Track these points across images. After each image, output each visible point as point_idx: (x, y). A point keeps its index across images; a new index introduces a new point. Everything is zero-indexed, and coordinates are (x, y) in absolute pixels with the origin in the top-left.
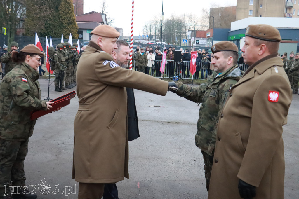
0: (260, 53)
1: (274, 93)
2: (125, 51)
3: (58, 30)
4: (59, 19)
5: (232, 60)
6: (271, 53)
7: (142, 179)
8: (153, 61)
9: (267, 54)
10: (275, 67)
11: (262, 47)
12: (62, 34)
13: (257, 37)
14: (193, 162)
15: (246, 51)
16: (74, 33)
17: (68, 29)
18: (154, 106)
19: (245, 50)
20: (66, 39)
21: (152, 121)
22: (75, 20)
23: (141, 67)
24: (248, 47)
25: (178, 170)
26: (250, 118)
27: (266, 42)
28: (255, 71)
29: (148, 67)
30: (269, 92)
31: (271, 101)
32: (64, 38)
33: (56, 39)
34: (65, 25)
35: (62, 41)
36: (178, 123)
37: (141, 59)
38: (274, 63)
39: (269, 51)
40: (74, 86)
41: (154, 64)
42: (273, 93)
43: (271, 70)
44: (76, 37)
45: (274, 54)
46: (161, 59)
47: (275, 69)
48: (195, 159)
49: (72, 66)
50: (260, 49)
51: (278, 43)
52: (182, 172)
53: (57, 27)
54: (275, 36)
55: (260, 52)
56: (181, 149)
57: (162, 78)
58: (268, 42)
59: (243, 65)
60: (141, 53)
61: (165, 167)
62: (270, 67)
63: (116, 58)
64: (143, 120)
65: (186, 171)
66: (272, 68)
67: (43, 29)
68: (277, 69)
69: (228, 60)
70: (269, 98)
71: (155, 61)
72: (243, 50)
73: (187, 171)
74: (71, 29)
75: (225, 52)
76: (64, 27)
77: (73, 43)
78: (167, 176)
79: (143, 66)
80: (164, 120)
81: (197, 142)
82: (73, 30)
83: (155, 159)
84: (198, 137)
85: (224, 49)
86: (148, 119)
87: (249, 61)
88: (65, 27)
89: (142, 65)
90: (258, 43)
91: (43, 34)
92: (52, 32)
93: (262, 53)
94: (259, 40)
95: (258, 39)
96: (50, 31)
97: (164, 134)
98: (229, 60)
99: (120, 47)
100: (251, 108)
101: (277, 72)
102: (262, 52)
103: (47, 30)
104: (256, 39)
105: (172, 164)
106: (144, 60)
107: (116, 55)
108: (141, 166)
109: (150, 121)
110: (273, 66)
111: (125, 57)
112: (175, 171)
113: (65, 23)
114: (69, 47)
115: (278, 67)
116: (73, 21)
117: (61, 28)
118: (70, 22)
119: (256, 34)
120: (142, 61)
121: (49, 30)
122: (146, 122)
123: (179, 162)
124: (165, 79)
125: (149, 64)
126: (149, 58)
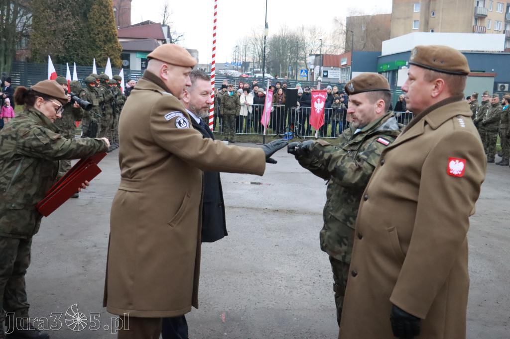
0: (434, 93)
1: (457, 161)
2: (204, 89)
3: (88, 53)
4: (90, 33)
5: (383, 105)
6: (452, 94)
7: (230, 308)
8: (250, 105)
9: (445, 96)
10: (459, 117)
11: (438, 84)
12: (94, 59)
13: (429, 67)
14: (316, 278)
15: (410, 89)
16: (115, 58)
17: (105, 51)
18: (252, 183)
19: (408, 88)
20: (101, 67)
21: (247, 208)
22: (116, 35)
23: (229, 116)
24: (414, 83)
25: (292, 292)
26: (415, 203)
27: (445, 75)
28: (426, 123)
30: (450, 159)
31: (452, 175)
32: (97, 66)
33: (84, 66)
34: (99, 43)
35: (95, 71)
36: (291, 212)
37: (229, 103)
38: (458, 110)
39: (450, 91)
40: (113, 148)
41: (251, 110)
42: (455, 161)
43: (453, 122)
44: (117, 64)
45: (456, 96)
46: (264, 102)
47: (460, 122)
48: (321, 273)
49: (111, 114)
50: (434, 87)
51: (464, 77)
52: (298, 295)
53: (86, 47)
54: (458, 65)
55: (434, 91)
56: (296, 255)
57: (264, 134)
58: (449, 75)
59: (403, 114)
60: (229, 93)
61: (269, 286)
62: (452, 118)
63: (187, 101)
64: (232, 207)
65: (305, 294)
66: (455, 119)
67: (60, 50)
68: (462, 121)
69: (377, 106)
70: (448, 170)
71: (253, 106)
72: (405, 89)
73: (307, 293)
74: (110, 51)
75: (370, 92)
76: (97, 47)
77: (113, 75)
78: (272, 301)
79: (232, 115)
80: (269, 207)
81: (323, 242)
82: (113, 53)
83: (252, 273)
84: (324, 234)
85: (368, 88)
86: (240, 205)
87: (415, 106)
88: (99, 48)
89: (230, 112)
90: (430, 76)
91: (61, 59)
92: (78, 55)
93: (437, 94)
94: (432, 72)
95: (431, 69)
96: (74, 54)
97: (269, 230)
98: (379, 105)
99: (195, 83)
100: (417, 186)
101: (463, 126)
102: (438, 92)
103: (68, 52)
104: (428, 71)
105: (281, 282)
106: (234, 105)
107: (188, 96)
108: (229, 285)
109: (243, 207)
110: (457, 116)
111: (203, 99)
112: (287, 294)
113: (100, 41)
114: (106, 81)
115: (464, 117)
116: (114, 37)
117: (93, 50)
118: (108, 38)
119: (427, 61)
120: (231, 107)
121: (72, 52)
122: (237, 210)
123: (292, 279)
124: (270, 136)
125: (243, 112)
126: (242, 101)
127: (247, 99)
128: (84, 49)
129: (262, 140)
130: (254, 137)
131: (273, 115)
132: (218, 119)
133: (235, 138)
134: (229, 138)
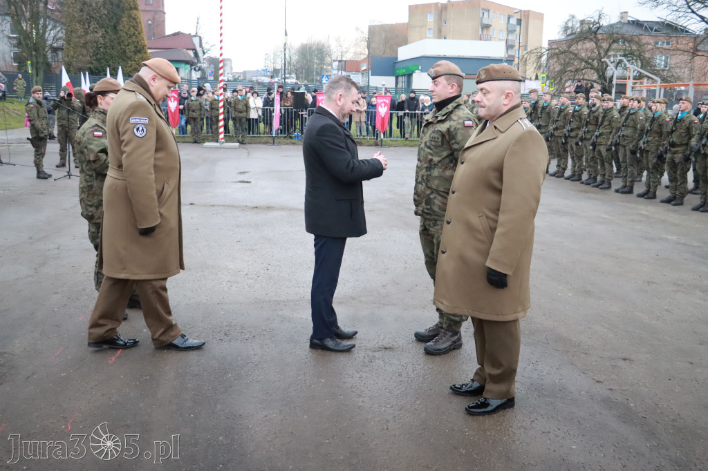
4: (120, 45)
8: (259, 108)
12: (108, 69)
14: (263, 272)
17: (135, 61)
21: (228, 206)
23: (240, 119)
25: (231, 286)
29: (253, 119)
34: (129, 54)
36: (269, 208)
37: (240, 107)
41: (260, 113)
46: (273, 105)
52: (237, 289)
56: (253, 250)
57: (274, 135)
59: (405, 114)
60: (239, 97)
61: (211, 281)
64: (213, 206)
65: (244, 288)
71: (263, 109)
73: (246, 286)
76: (128, 58)
78: (207, 296)
79: (243, 117)
80: (249, 204)
83: (201, 269)
86: (222, 204)
88: (130, 58)
89: (241, 115)
91: (94, 70)
97: (237, 226)
103: (101, 63)
105: (225, 277)
106: (245, 108)
109: (224, 206)
112: (225, 289)
113: (130, 52)
116: (143, 48)
117: (124, 60)
118: (138, 49)
120: (242, 110)
122: (215, 208)
123: (239, 273)
124: (280, 137)
125: (254, 115)
126: (252, 104)
127: (256, 103)
128: (115, 60)
129: (272, 141)
130: (265, 139)
131: (282, 118)
132: (231, 123)
133: (247, 140)
134: (241, 140)
